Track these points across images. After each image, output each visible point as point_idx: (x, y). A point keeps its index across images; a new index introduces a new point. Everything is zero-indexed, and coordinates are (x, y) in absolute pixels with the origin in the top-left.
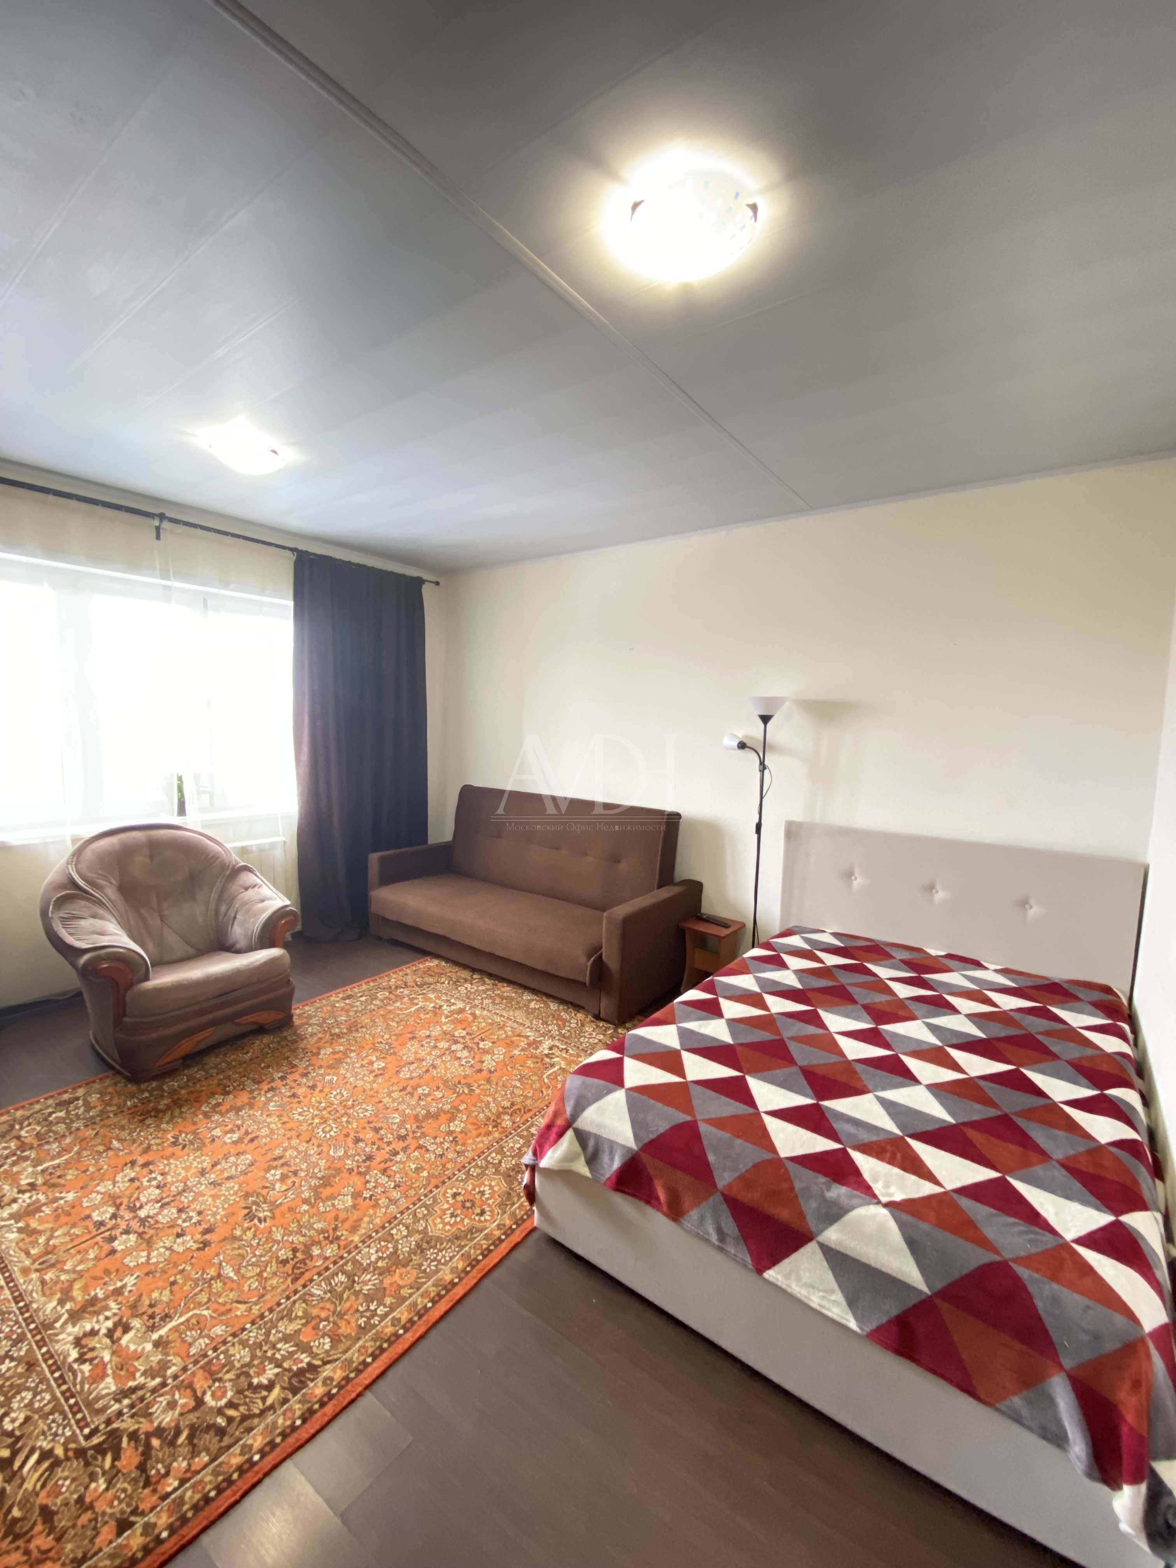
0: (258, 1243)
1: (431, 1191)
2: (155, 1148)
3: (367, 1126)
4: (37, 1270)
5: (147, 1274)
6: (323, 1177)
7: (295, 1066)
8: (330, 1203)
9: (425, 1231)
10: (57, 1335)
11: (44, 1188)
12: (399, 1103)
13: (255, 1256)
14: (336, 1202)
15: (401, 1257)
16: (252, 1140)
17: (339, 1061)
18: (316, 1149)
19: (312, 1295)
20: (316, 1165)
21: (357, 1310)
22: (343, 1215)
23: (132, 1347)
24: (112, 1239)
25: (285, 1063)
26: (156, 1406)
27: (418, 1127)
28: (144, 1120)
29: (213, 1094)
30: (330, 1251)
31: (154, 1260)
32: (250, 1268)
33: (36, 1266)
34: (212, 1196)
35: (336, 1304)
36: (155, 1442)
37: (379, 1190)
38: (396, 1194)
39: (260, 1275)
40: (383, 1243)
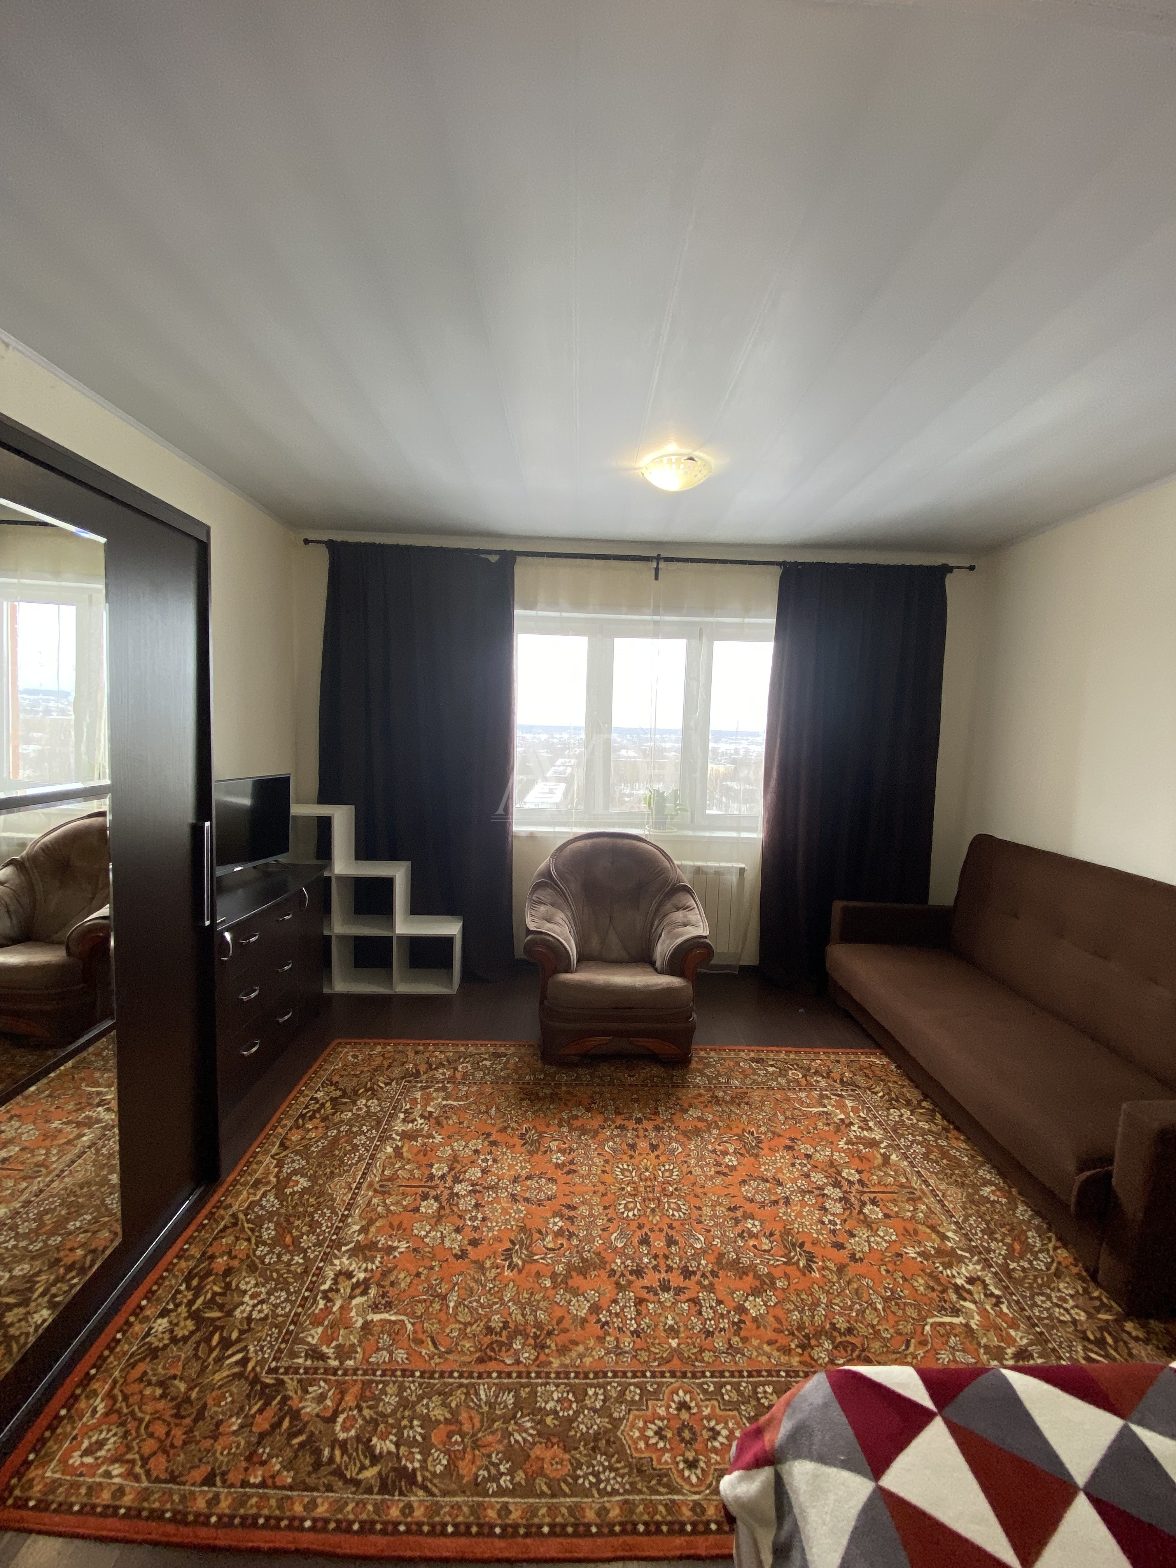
0: (491, 1289)
1: (662, 1374)
2: (509, 1130)
3: (666, 1228)
4: (375, 1191)
5: (415, 1250)
6: (587, 1261)
7: (656, 1113)
8: (568, 1296)
9: (616, 1423)
10: (337, 1257)
11: (433, 1121)
12: (716, 1225)
13: (478, 1301)
14: (574, 1300)
15: (572, 1433)
16: (569, 1172)
17: (697, 1132)
18: (605, 1222)
19: (477, 1394)
20: (591, 1241)
21: (489, 1456)
22: (567, 1323)
23: (353, 1314)
24: (425, 1197)
25: (652, 1104)
26: (315, 1388)
27: (712, 1272)
28: (522, 1099)
29: (580, 1104)
30: (526, 1356)
31: (427, 1240)
32: (466, 1310)
33: (377, 1186)
34: (503, 1209)
35: (482, 1426)
36: (286, 1424)
37: (617, 1322)
38: (627, 1343)
39: (467, 1324)
40: (570, 1396)
